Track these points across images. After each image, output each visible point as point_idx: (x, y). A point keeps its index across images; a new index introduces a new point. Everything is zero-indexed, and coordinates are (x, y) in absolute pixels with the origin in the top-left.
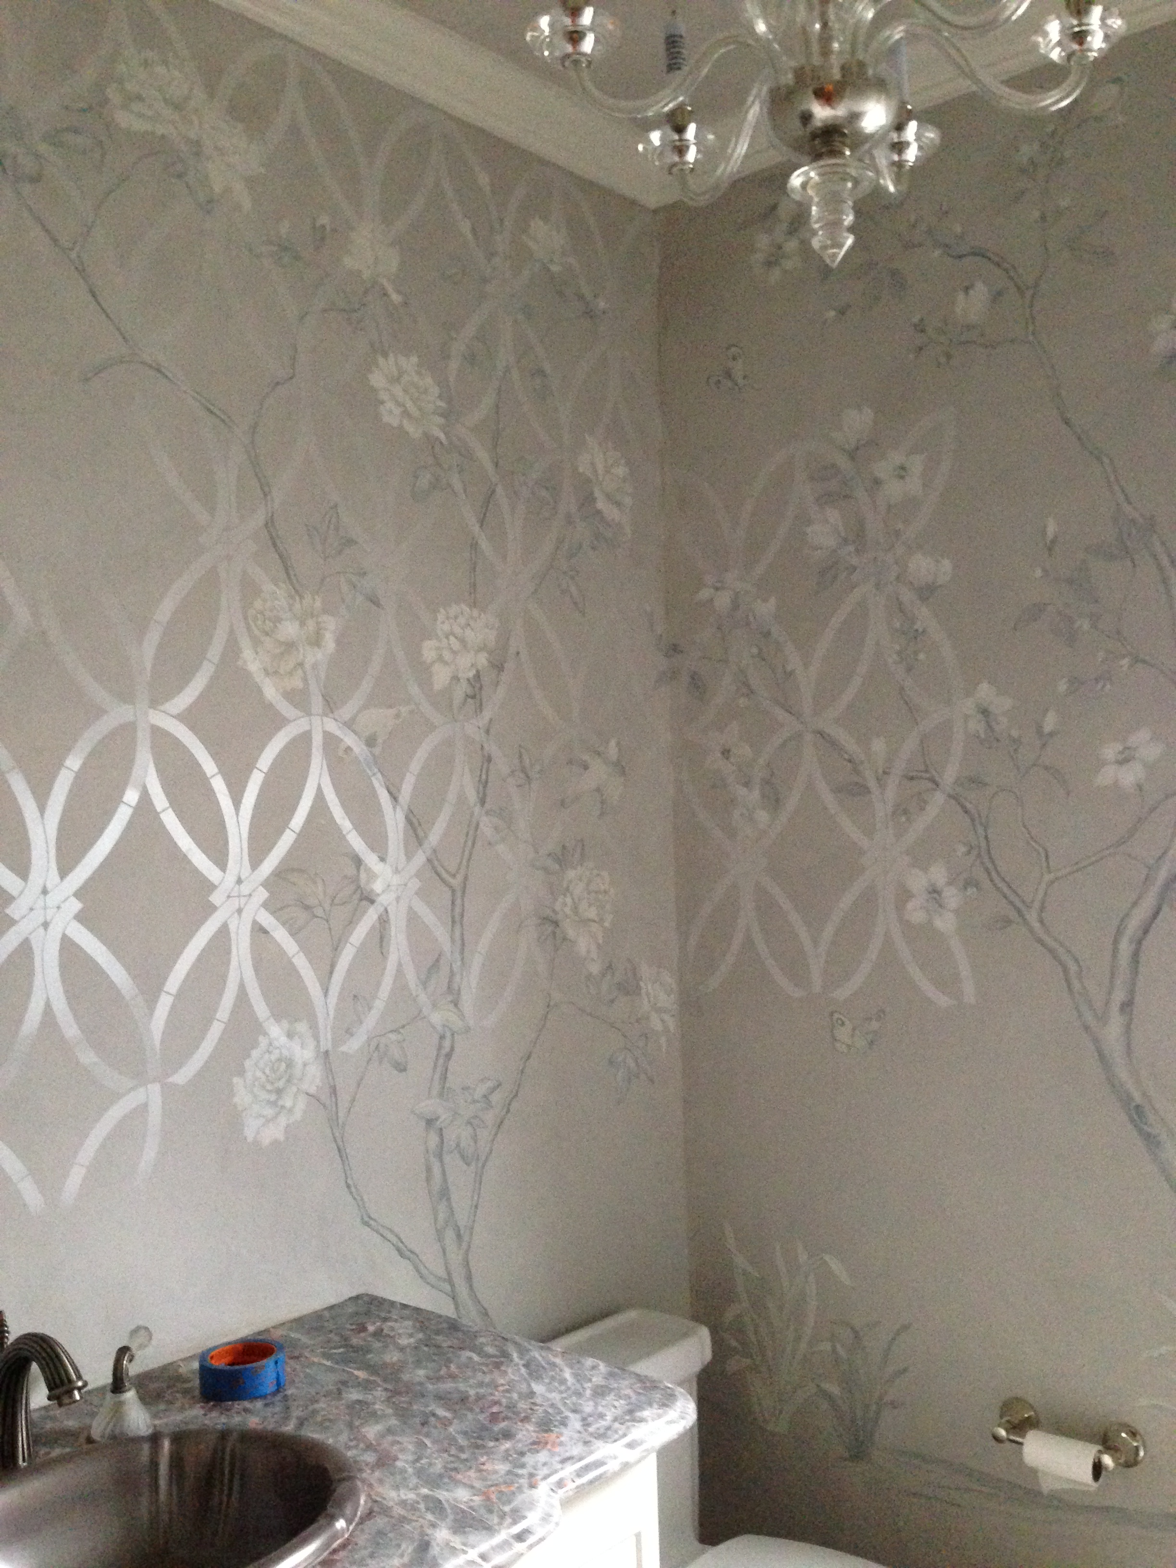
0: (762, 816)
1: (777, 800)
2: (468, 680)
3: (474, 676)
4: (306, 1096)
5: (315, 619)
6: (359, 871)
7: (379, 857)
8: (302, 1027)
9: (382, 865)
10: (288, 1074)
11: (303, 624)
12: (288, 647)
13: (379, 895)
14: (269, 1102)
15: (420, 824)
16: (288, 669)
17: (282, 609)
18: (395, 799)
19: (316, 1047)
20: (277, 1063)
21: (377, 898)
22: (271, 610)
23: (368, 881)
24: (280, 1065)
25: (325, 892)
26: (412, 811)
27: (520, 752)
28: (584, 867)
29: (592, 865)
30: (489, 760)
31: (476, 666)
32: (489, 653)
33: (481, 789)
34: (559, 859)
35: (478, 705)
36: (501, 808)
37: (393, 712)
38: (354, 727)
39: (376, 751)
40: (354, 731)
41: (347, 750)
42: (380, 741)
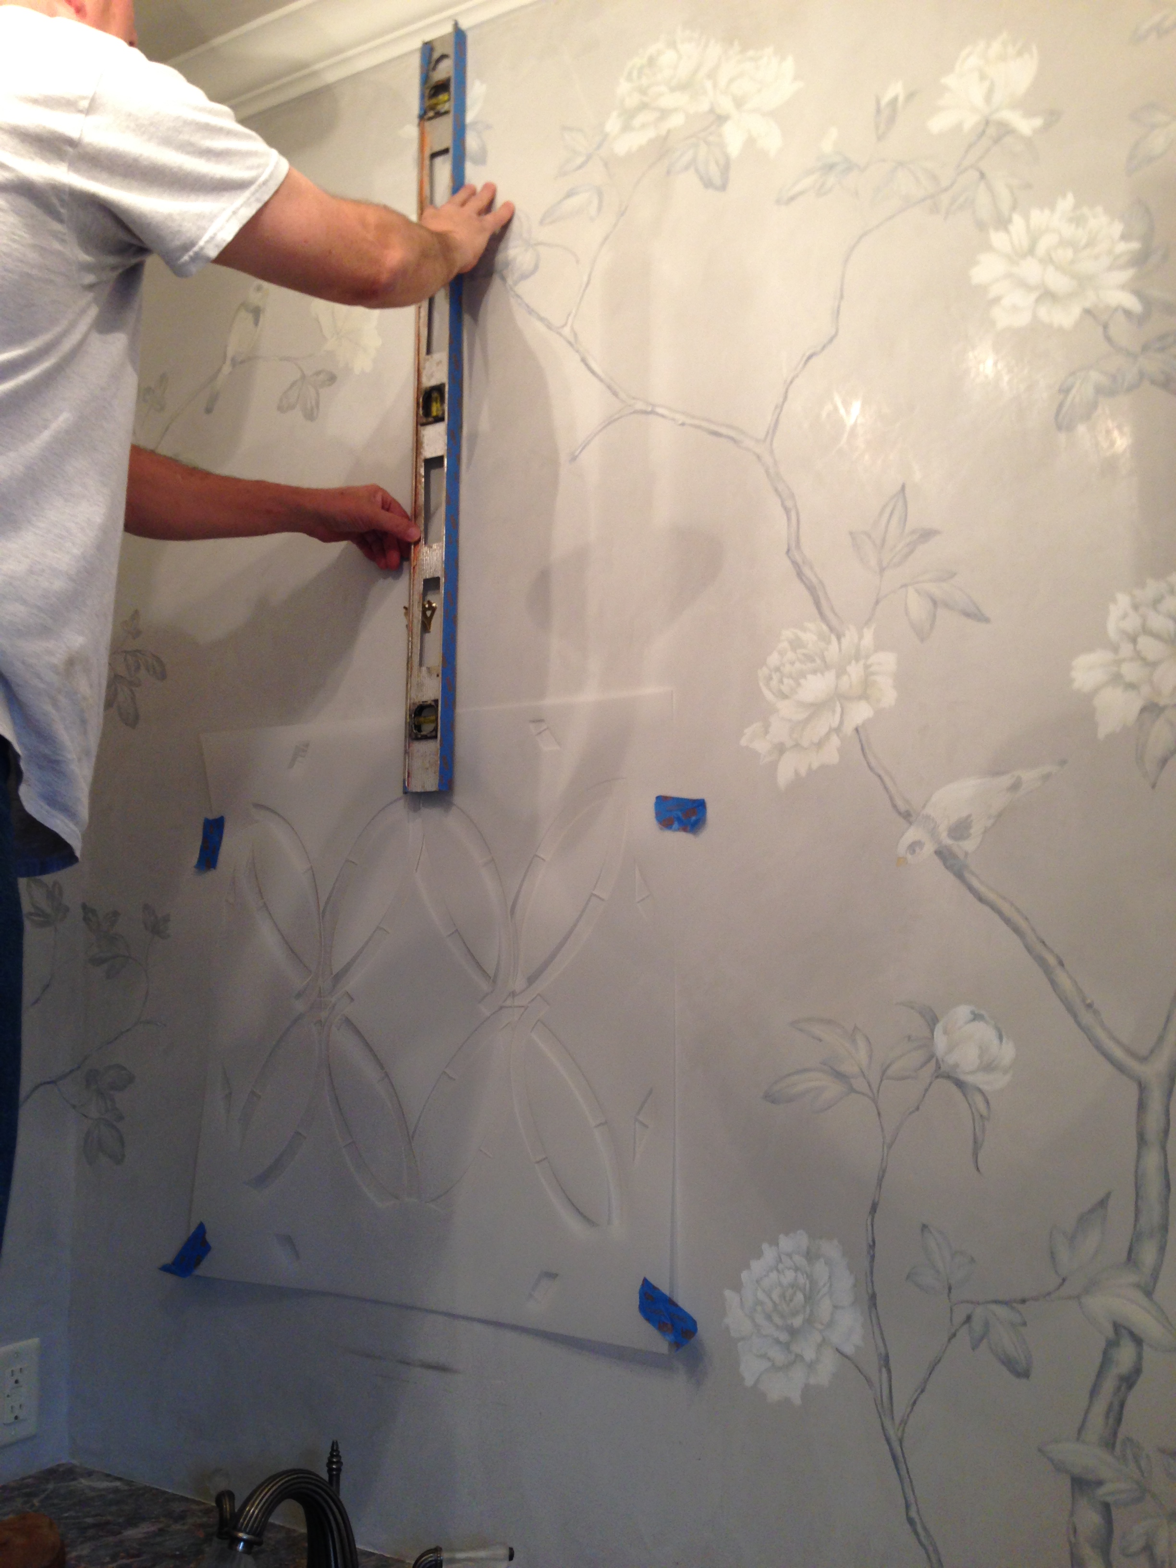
4: (838, 1355)
5: (862, 663)
6: (932, 1031)
7: (973, 1013)
8: (831, 1249)
9: (980, 1026)
10: (808, 1309)
11: (841, 672)
12: (817, 708)
13: (972, 1072)
14: (778, 1341)
15: (1061, 964)
16: (816, 740)
17: (810, 658)
18: (1007, 921)
19: (855, 1286)
20: (790, 1291)
21: (970, 1079)
22: (792, 663)
23: (951, 1049)
24: (795, 1293)
25: (870, 1057)
26: (1043, 942)
37: (1006, 780)
38: (928, 810)
39: (969, 845)
40: (928, 817)
41: (914, 847)
42: (977, 829)
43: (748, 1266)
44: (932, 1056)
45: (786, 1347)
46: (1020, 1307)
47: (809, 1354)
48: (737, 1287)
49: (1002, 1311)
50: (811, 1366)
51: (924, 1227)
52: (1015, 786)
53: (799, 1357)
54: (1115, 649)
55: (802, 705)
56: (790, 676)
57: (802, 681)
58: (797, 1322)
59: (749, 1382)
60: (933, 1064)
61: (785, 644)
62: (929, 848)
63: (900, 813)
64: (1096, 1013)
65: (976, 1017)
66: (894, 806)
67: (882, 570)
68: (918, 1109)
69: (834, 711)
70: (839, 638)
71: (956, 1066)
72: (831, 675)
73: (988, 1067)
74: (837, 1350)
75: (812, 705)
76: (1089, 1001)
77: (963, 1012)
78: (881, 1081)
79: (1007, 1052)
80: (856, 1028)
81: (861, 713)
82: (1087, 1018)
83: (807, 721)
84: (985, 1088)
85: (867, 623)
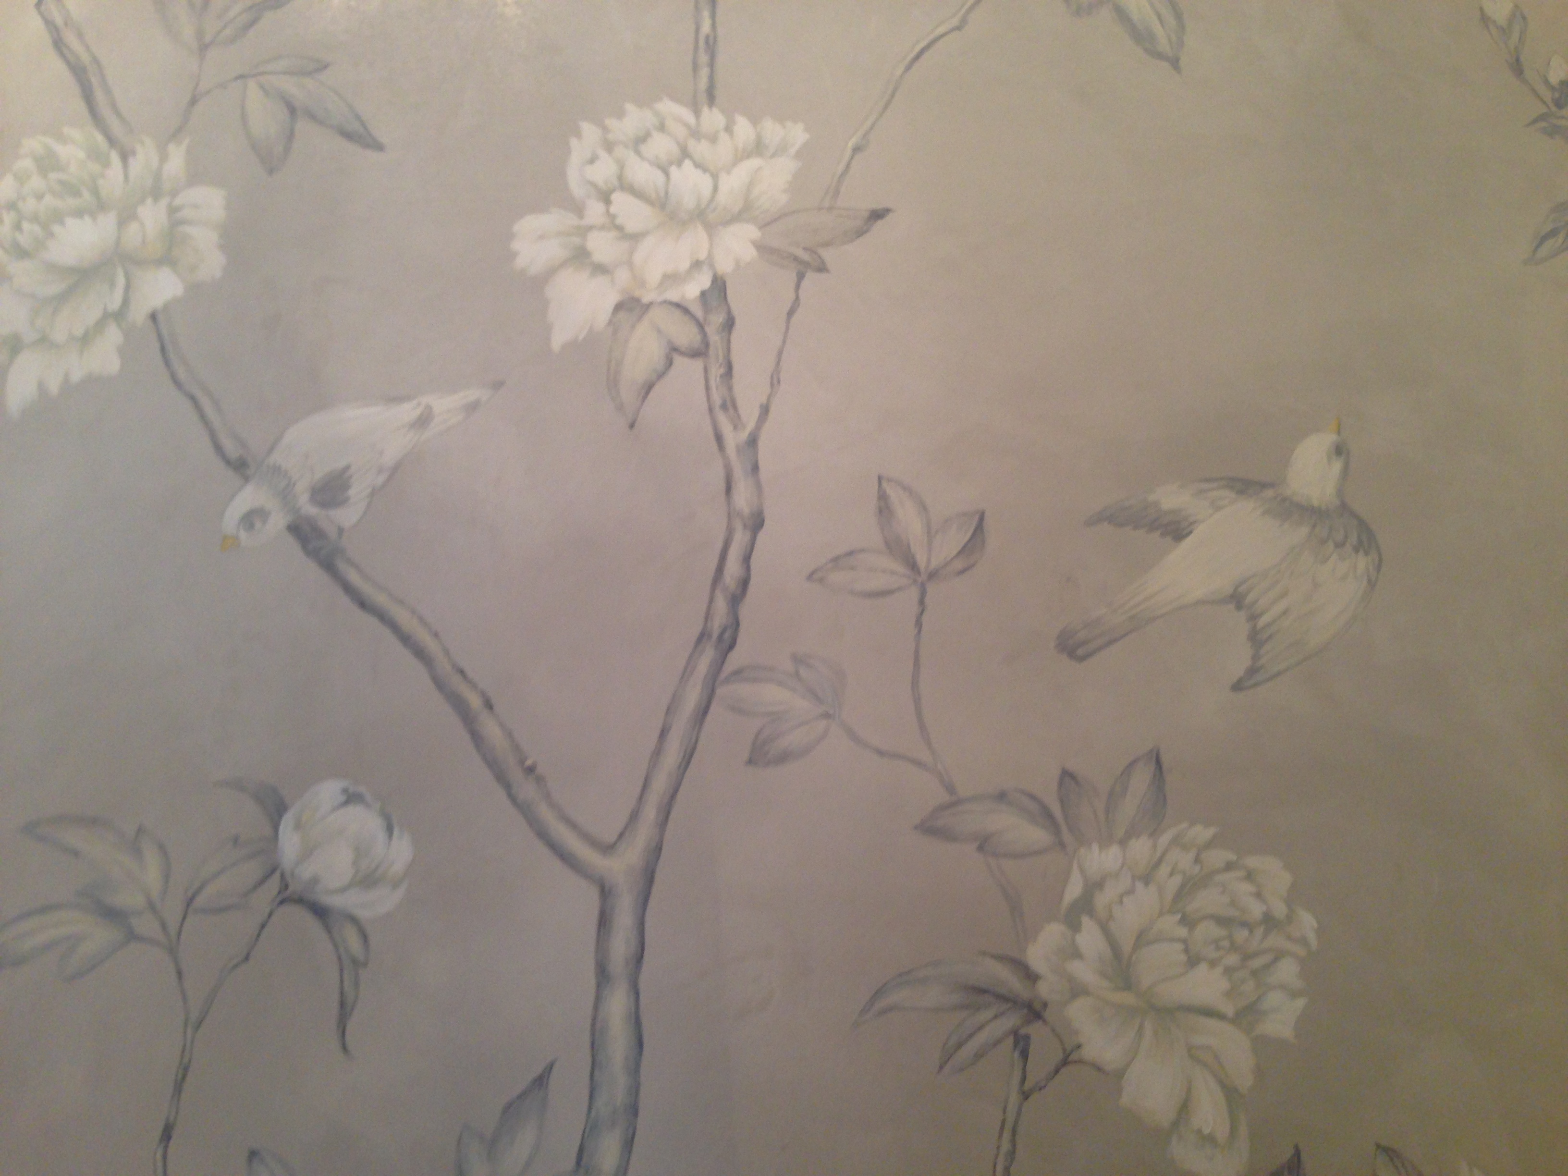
3: (704, 294)
5: (164, 202)
6: (276, 828)
7: (345, 791)
9: (355, 811)
11: (127, 216)
12: (82, 276)
13: (343, 890)
15: (489, 705)
16: (79, 332)
17: (70, 189)
18: (406, 639)
21: (336, 901)
22: (40, 197)
23: (307, 853)
25: (167, 876)
26: (462, 672)
27: (882, 497)
28: (1165, 839)
29: (1202, 833)
30: (757, 523)
31: (712, 266)
32: (763, 227)
33: (721, 605)
34: (1049, 815)
35: (717, 371)
36: (797, 659)
37: (408, 411)
38: (276, 458)
40: (277, 470)
41: (250, 519)
42: (358, 491)
44: (274, 868)
51: (253, 1155)
52: (423, 421)
54: (579, 210)
55: (54, 269)
56: (35, 219)
57: (56, 229)
60: (275, 881)
61: (26, 164)
62: (278, 521)
63: (228, 462)
64: (540, 780)
65: (351, 798)
66: (218, 448)
67: (203, 48)
68: (247, 958)
69: (112, 284)
70: (125, 156)
71: (315, 881)
72: (108, 222)
73: (368, 879)
75: (72, 270)
76: (529, 763)
77: (329, 791)
78: (184, 918)
79: (399, 853)
80: (140, 831)
81: (162, 289)
82: (527, 790)
83: (63, 298)
84: (363, 914)
85: (176, 135)
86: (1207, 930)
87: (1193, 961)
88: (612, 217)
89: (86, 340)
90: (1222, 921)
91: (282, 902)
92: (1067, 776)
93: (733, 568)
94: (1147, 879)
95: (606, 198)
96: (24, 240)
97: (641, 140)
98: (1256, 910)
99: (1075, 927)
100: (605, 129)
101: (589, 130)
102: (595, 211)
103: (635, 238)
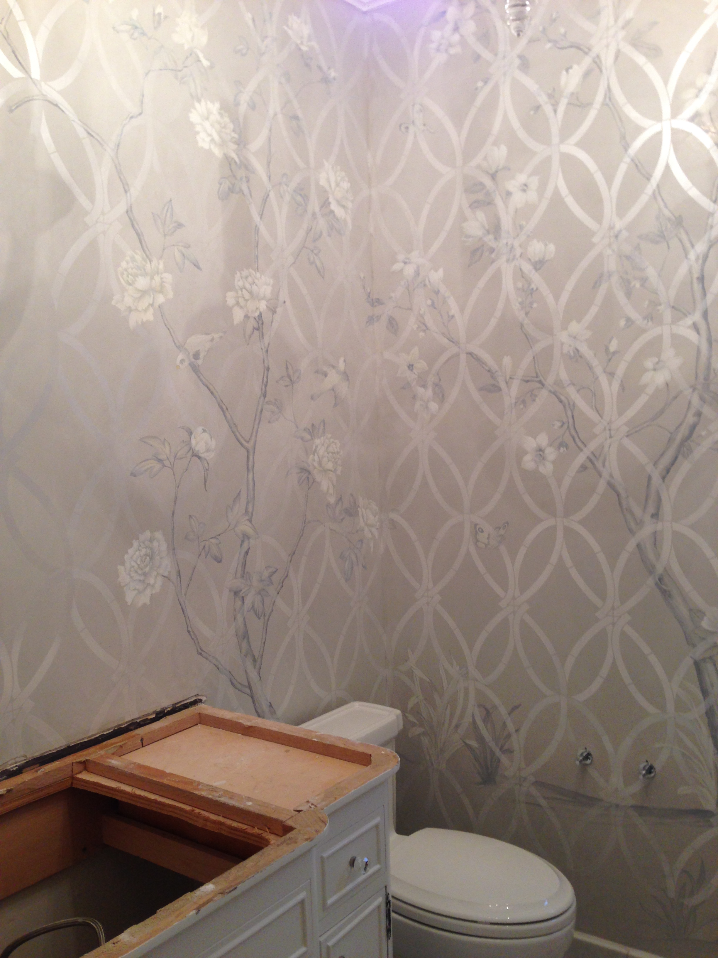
0: (434, 406)
1: (443, 396)
2: (255, 318)
3: (258, 316)
4: (163, 577)
5: (160, 276)
6: (191, 438)
7: (203, 429)
8: (159, 535)
9: (205, 434)
10: (151, 564)
11: (152, 279)
12: (144, 293)
13: (203, 453)
14: (140, 581)
15: (227, 409)
16: (144, 308)
17: (139, 268)
18: (212, 393)
19: (167, 547)
20: (144, 557)
21: (202, 455)
22: (132, 269)
24: (146, 558)
25: (170, 451)
26: (222, 401)
27: (287, 365)
28: (325, 437)
29: (329, 436)
30: (268, 369)
31: (259, 309)
32: (267, 301)
33: (264, 387)
34: (310, 432)
35: (261, 334)
36: (276, 400)
37: (209, 337)
38: (186, 346)
39: (200, 362)
40: (186, 349)
41: (182, 361)
42: (201, 356)
43: (127, 553)
44: (191, 448)
45: (143, 582)
46: (218, 537)
47: (152, 581)
48: (123, 563)
49: (214, 541)
50: (153, 586)
51: (190, 516)
52: (212, 340)
53: (148, 584)
54: (237, 292)
55: (137, 290)
56: (131, 275)
57: (137, 279)
58: (147, 569)
59: (129, 604)
60: (191, 450)
61: (128, 258)
62: (187, 363)
63: (177, 347)
64: (236, 426)
65: (204, 431)
66: (175, 343)
67: (165, 235)
68: (187, 470)
69: (150, 296)
70: (151, 261)
71: (198, 451)
72: (148, 278)
73: (208, 450)
74: (163, 576)
76: (235, 422)
77: (200, 429)
78: (174, 461)
79: (213, 444)
80: (165, 439)
81: (160, 299)
82: (235, 430)
83: (140, 298)
84: (207, 458)
85: (161, 258)
86: (331, 454)
87: (329, 461)
88: (243, 295)
89: (146, 310)
90: (332, 453)
91: (193, 456)
92: (313, 425)
93: (265, 379)
94: (323, 445)
95: (241, 290)
96: (130, 281)
97: (247, 277)
98: (336, 450)
99: (314, 455)
100: (241, 273)
101: (238, 273)
102: (240, 292)
103: (247, 300)
